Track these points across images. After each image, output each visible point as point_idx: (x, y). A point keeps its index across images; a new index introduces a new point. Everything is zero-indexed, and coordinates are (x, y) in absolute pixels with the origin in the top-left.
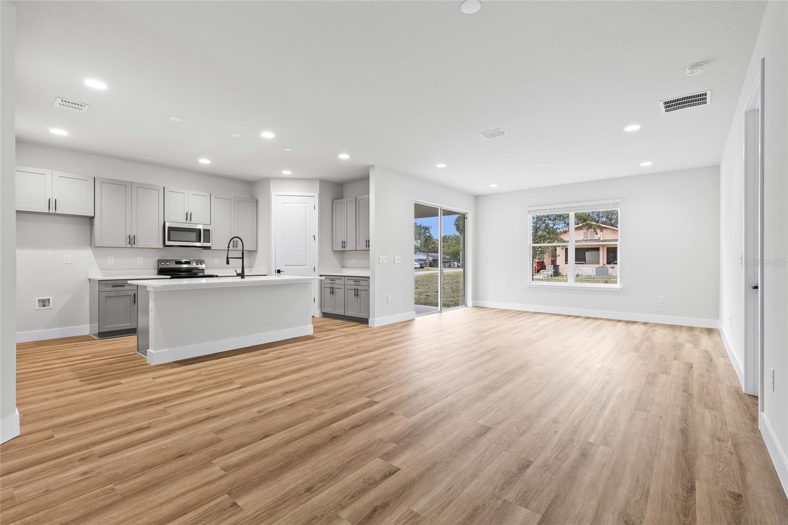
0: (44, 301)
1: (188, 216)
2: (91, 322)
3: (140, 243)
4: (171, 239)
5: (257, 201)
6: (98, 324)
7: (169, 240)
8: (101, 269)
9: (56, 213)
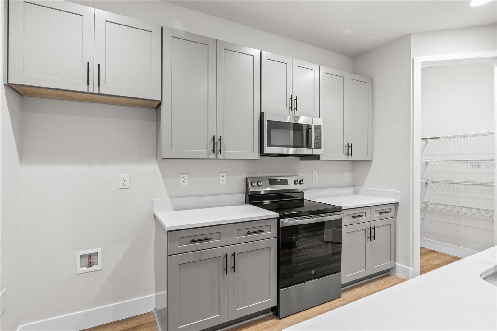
0: (89, 256)
1: (293, 103)
2: (157, 290)
3: (229, 152)
4: (272, 143)
6: (166, 292)
7: (269, 145)
8: (171, 197)
9: (101, 93)
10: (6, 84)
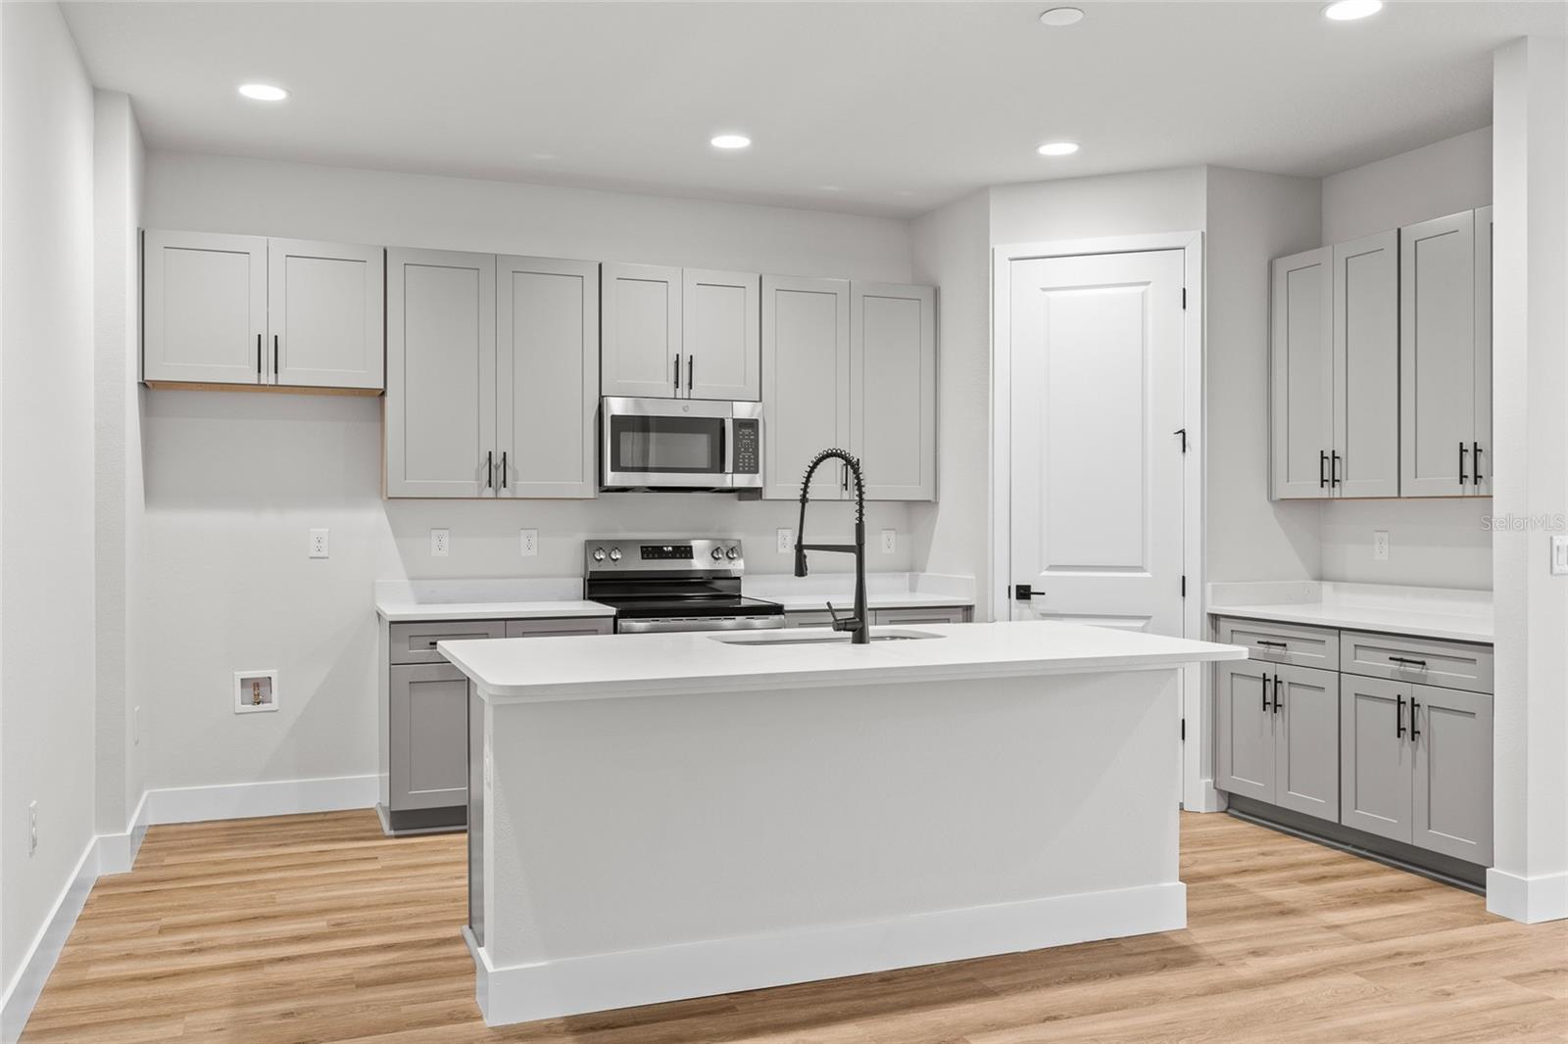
0: (257, 683)
1: (682, 371)
3: (523, 482)
5: (937, 292)
6: (388, 774)
7: (616, 467)
8: (412, 579)
9: (279, 383)
10: (141, 381)
